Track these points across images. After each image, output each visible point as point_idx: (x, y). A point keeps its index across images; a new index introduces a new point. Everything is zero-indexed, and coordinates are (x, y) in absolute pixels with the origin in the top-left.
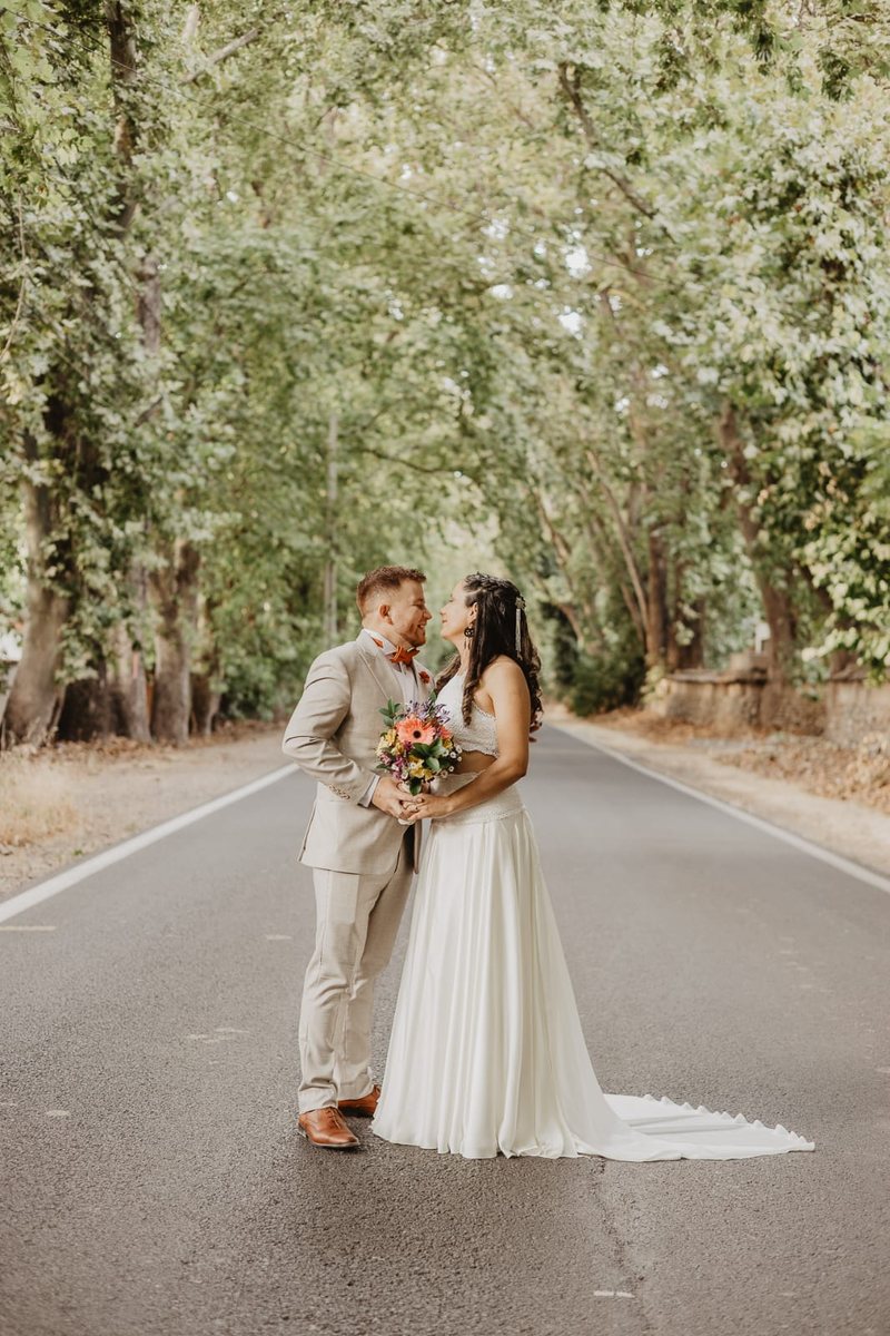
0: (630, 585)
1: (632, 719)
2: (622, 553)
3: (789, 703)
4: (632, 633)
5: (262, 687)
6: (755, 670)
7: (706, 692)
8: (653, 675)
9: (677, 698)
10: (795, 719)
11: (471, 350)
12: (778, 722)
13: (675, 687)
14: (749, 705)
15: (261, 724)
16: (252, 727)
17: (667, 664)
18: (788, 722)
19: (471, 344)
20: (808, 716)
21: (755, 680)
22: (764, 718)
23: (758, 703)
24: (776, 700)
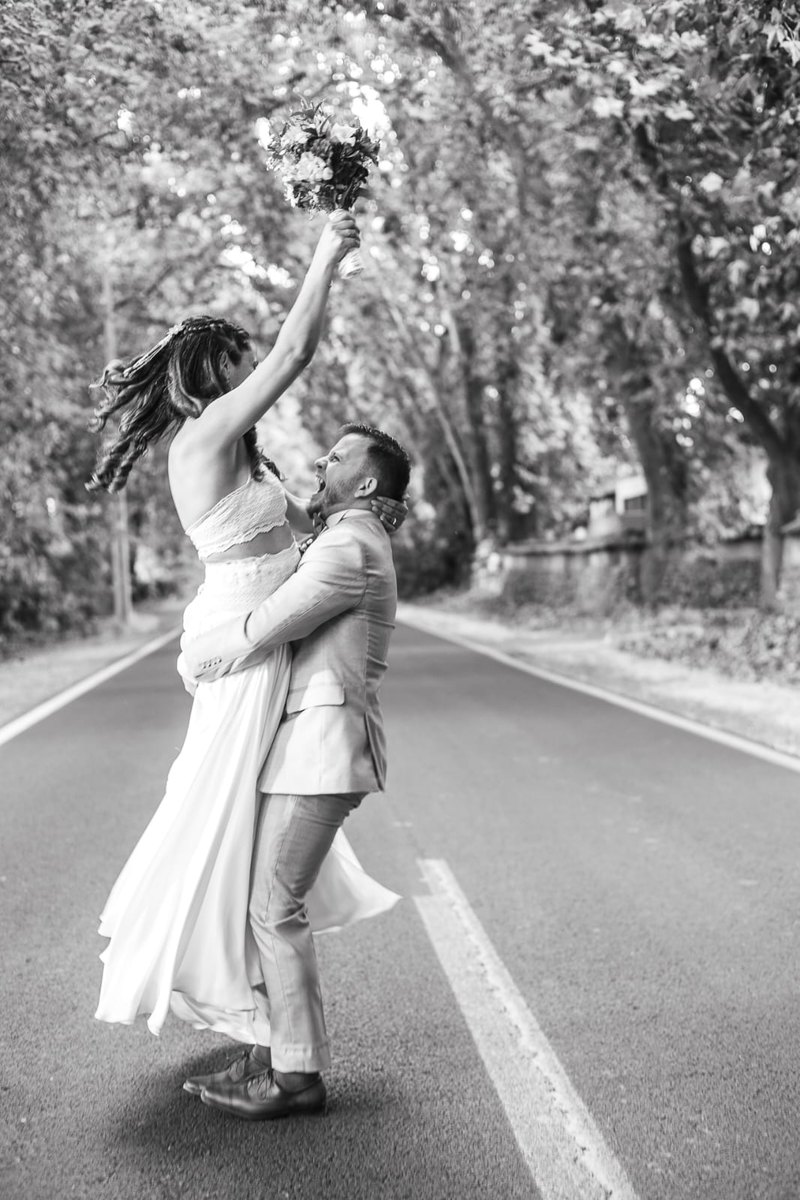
0: (450, 456)
1: (461, 599)
2: (437, 421)
3: (676, 570)
4: (451, 507)
5: (43, 591)
6: (630, 532)
7: (557, 565)
8: (484, 549)
9: (514, 573)
10: (684, 588)
11: (262, 192)
12: (664, 593)
13: (509, 562)
14: (626, 575)
15: (40, 636)
16: (30, 641)
17: (497, 537)
18: (676, 592)
19: (261, 184)
20: (701, 584)
21: (628, 545)
22: (645, 590)
23: (636, 572)
24: (659, 568)
